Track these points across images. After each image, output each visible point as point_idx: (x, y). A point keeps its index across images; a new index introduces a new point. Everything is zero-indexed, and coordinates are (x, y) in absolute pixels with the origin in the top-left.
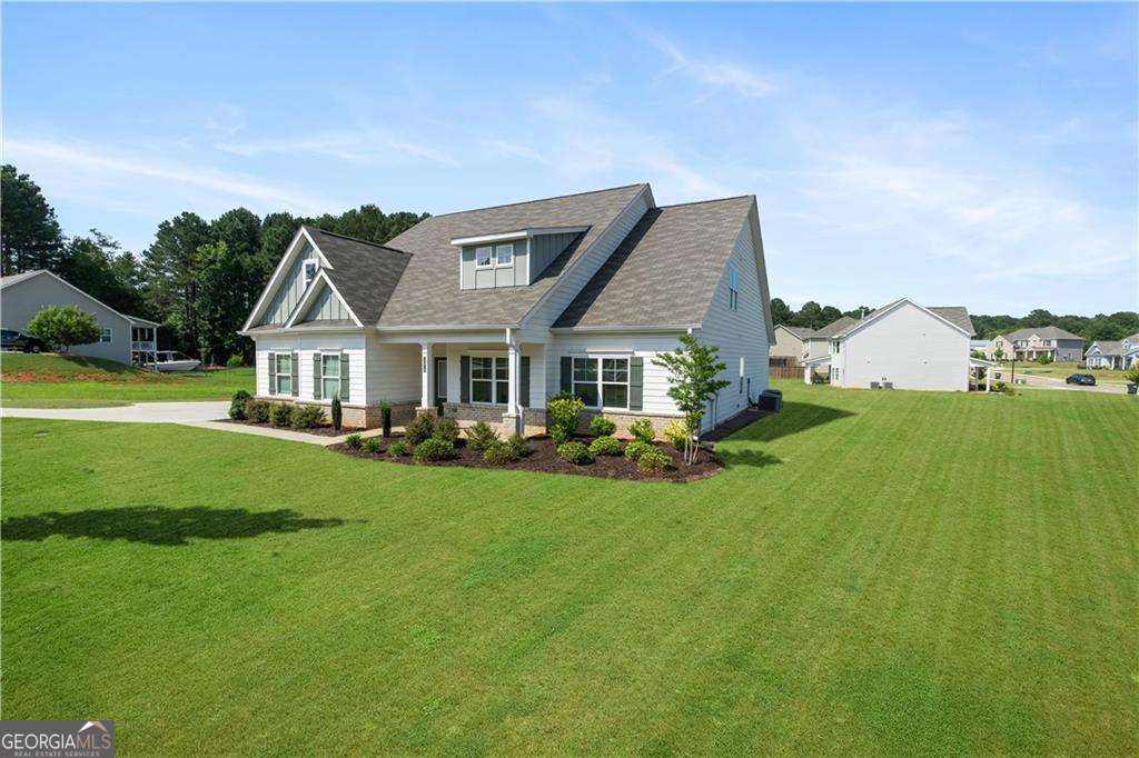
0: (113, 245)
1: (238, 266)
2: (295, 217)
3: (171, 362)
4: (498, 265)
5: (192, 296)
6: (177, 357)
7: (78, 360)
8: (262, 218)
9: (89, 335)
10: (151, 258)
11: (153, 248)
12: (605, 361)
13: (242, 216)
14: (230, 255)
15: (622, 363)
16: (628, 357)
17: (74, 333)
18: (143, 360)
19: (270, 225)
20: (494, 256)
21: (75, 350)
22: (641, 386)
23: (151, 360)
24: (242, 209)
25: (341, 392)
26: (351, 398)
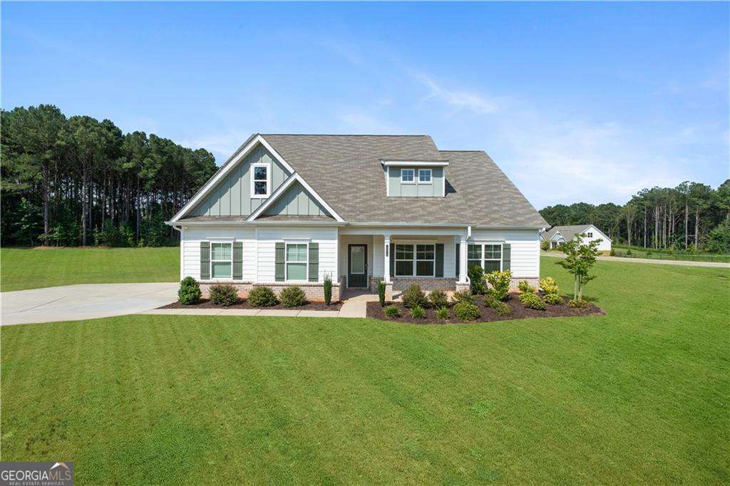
4: (420, 182)
12: (486, 246)
15: (498, 247)
16: (501, 244)
20: (416, 175)
22: (510, 261)
25: (310, 274)
26: (319, 279)
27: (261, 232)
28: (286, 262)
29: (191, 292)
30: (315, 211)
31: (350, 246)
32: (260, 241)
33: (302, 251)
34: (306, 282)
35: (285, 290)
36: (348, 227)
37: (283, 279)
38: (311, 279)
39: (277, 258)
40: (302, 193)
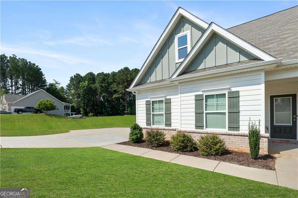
0: (59, 84)
1: (91, 87)
2: (105, 73)
3: (74, 116)
5: (78, 97)
6: (76, 114)
7: (50, 115)
8: (96, 74)
9: (53, 108)
10: (68, 87)
11: (69, 84)
13: (91, 74)
14: (88, 85)
17: (49, 107)
18: (67, 115)
19: (98, 76)
21: (49, 112)
23: (69, 115)
24: (91, 72)
25: (230, 122)
26: (241, 128)
27: (183, 87)
28: (205, 112)
29: (135, 134)
30: (234, 57)
31: (272, 97)
32: (182, 95)
33: (220, 100)
34: (226, 130)
35: (202, 138)
36: (279, 67)
37: (202, 127)
38: (230, 128)
39: (196, 108)
40: (220, 44)
